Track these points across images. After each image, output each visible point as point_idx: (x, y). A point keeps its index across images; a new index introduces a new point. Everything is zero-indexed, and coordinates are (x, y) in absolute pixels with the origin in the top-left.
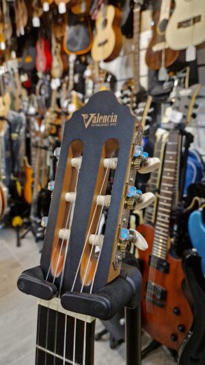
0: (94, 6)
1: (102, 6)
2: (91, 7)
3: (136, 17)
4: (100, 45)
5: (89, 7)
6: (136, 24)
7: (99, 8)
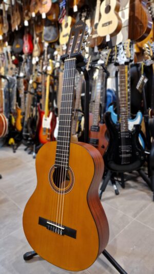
0: (60, 17)
1: (65, 16)
2: (58, 17)
4: (64, 36)
5: (57, 17)
7: (63, 17)
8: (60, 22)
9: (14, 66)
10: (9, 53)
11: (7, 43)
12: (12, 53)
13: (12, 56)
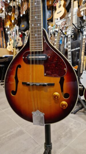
0: (55, 2)
1: (59, 1)
3: (72, 3)
4: (58, 13)
6: (72, 5)
7: (57, 2)
8: (54, 6)
9: (20, 39)
10: (18, 30)
11: (16, 25)
12: (19, 30)
13: (19, 32)
